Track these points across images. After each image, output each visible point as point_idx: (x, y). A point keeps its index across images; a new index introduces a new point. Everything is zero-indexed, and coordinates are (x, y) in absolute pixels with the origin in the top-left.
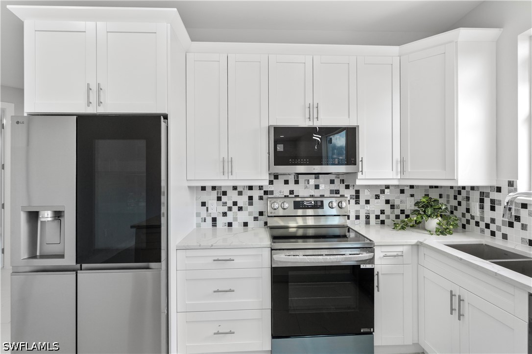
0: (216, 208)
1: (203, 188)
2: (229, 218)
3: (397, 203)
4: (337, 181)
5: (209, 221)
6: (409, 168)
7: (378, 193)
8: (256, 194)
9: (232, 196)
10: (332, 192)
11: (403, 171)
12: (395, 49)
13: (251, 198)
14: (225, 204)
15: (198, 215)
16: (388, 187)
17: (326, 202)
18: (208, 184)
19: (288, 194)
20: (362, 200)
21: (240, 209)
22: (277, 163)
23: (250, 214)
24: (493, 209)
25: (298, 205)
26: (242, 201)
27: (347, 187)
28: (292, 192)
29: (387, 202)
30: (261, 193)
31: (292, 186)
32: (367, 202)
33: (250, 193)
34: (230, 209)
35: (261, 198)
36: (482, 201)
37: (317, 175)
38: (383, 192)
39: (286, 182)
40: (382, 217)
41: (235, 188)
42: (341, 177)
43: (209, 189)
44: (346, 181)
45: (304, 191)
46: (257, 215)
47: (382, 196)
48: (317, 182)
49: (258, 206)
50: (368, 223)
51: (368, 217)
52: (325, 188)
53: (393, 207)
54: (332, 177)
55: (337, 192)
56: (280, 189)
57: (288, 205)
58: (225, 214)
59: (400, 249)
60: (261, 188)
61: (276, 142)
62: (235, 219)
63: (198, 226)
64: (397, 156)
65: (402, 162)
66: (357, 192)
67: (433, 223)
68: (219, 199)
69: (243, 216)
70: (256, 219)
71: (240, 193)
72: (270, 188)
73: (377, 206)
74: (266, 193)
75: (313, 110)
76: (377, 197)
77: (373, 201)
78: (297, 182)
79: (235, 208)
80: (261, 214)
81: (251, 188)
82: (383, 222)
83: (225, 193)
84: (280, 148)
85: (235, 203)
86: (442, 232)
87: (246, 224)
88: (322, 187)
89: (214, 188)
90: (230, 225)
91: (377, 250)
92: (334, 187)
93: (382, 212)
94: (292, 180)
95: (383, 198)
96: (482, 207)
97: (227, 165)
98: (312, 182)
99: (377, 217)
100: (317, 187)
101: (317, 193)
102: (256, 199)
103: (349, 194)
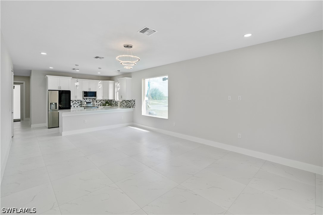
2: (74, 105)
6: (104, 97)
8: (79, 101)
13: (78, 102)
16: (102, 100)
20: (97, 102)
22: (84, 97)
25: (87, 103)
26: (77, 103)
31: (85, 100)
33: (78, 101)
36: (113, 102)
37: (90, 98)
39: (85, 99)
40: (101, 105)
44: (95, 99)
45: (88, 101)
52: (91, 100)
53: (102, 103)
57: (85, 103)
64: (102, 96)
65: (103, 96)
67: (107, 105)
73: (100, 103)
74: (81, 101)
75: (90, 89)
77: (99, 102)
78: (86, 99)
79: (75, 104)
80: (80, 105)
81: (78, 100)
84: (85, 94)
86: (108, 106)
87: (77, 106)
90: (74, 107)
92: (93, 100)
97: (76, 97)
98: (89, 99)
101: (90, 101)
102: (79, 102)
103: (95, 101)
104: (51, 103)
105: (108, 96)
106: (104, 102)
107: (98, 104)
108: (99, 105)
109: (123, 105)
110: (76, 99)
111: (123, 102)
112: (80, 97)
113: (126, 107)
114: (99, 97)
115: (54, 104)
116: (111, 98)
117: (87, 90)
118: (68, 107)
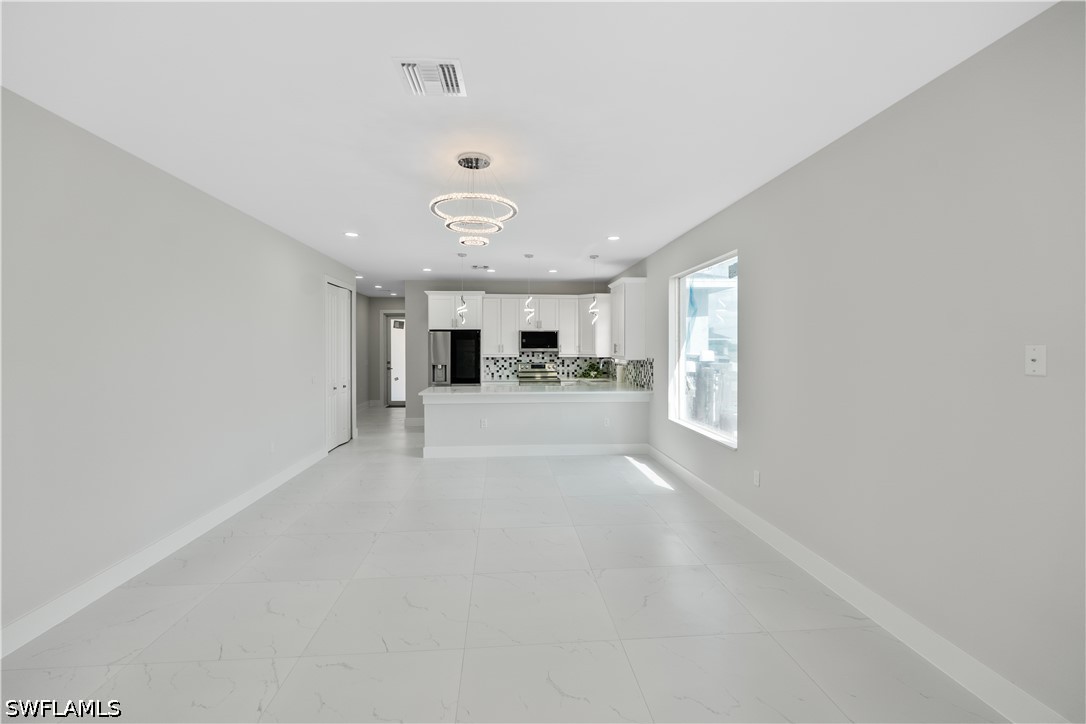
0: (493, 368)
1: (488, 359)
2: (500, 373)
3: (582, 367)
4: (553, 356)
5: (491, 374)
6: (582, 350)
7: (574, 362)
8: (513, 361)
9: (502, 362)
10: (550, 361)
11: (579, 351)
13: (510, 364)
14: (498, 366)
15: (487, 371)
16: (577, 358)
17: (547, 365)
18: (491, 356)
19: (529, 362)
20: (566, 365)
21: (505, 369)
22: (523, 347)
23: (510, 371)
25: (533, 367)
26: (506, 365)
27: (558, 359)
28: (531, 361)
29: (578, 366)
30: (516, 361)
31: (531, 358)
32: (568, 366)
33: (510, 361)
34: (500, 369)
35: (516, 364)
37: (543, 353)
38: (576, 361)
39: (528, 356)
40: (576, 373)
41: (503, 359)
42: (555, 354)
43: (491, 359)
45: (537, 360)
46: (514, 372)
48: (543, 356)
49: (514, 367)
50: (567, 376)
51: (568, 373)
52: (547, 359)
53: (580, 368)
54: (551, 354)
55: (553, 361)
56: (525, 359)
57: (529, 366)
58: (498, 371)
60: (515, 359)
61: (522, 338)
62: (503, 374)
63: (485, 377)
64: (577, 344)
65: (579, 347)
66: (563, 361)
67: (593, 373)
68: (495, 364)
69: (507, 372)
70: (513, 374)
71: (505, 361)
72: (520, 359)
73: (572, 368)
74: (518, 361)
75: (539, 324)
76: (573, 364)
77: (571, 365)
78: (533, 356)
79: (503, 369)
80: (516, 371)
81: (510, 358)
82: (574, 376)
83: (498, 361)
84: (524, 341)
85: (503, 366)
86: (596, 377)
87: (508, 376)
88: (545, 358)
89: (493, 359)
90: (500, 376)
92: (551, 359)
93: (576, 371)
94: (531, 354)
95: (576, 364)
97: (501, 348)
98: (541, 356)
99: (573, 373)
100: (543, 358)
101: (543, 361)
102: (513, 364)
103: (559, 362)
104: (434, 366)
105: (593, 347)
106: (585, 366)
107: (566, 369)
108: (571, 374)
109: (628, 376)
110: (506, 356)
111: (628, 367)
112: (512, 348)
113: (635, 384)
114: (567, 348)
115: (440, 367)
116: (602, 350)
118: (474, 376)
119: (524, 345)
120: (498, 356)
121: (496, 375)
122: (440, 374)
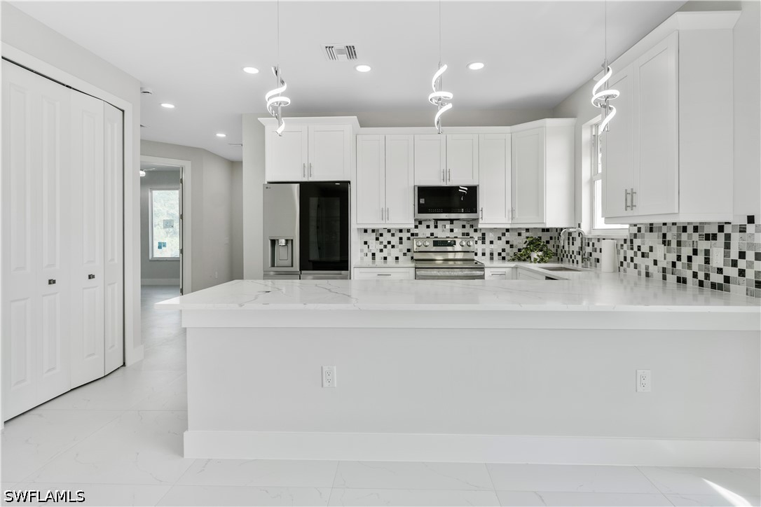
0: (375, 246)
1: (366, 231)
2: (385, 254)
3: (515, 244)
4: (468, 226)
5: (370, 255)
6: (518, 216)
7: (501, 235)
8: (405, 235)
9: (387, 237)
10: (463, 234)
11: (512, 218)
12: (507, 129)
13: (401, 239)
14: (381, 243)
15: (362, 251)
16: (508, 230)
17: (458, 241)
18: (370, 227)
19: (429, 235)
20: (487, 241)
21: (393, 247)
22: (420, 212)
23: (400, 251)
24: (573, 244)
25: (436, 244)
26: (395, 241)
27: (476, 231)
28: (432, 234)
29: (507, 242)
30: (409, 235)
31: (432, 229)
32: (492, 242)
33: (401, 235)
34: (385, 247)
35: (409, 239)
36: (569, 239)
37: (452, 221)
38: (504, 234)
39: (428, 227)
40: (503, 254)
41: (389, 231)
42: (471, 223)
43: (370, 231)
44: (473, 223)
45: (442, 233)
46: (406, 252)
47: (503, 238)
48: (452, 227)
49: (406, 245)
50: (492, 259)
51: (492, 254)
52: (458, 231)
53: (512, 246)
54: (464, 223)
55: (468, 234)
56: (423, 231)
57: (429, 243)
58: (381, 251)
59: (504, 270)
60: (408, 231)
61: (420, 197)
62: (389, 254)
63: (362, 259)
64: (509, 207)
65: (512, 211)
66: (484, 234)
67: (534, 255)
68: (377, 239)
69: (395, 252)
70: (405, 254)
71: (393, 235)
72: (416, 231)
73: (499, 246)
74: (412, 235)
75: (446, 174)
76: (499, 238)
77: (496, 241)
78: (436, 227)
79: (389, 246)
80: (409, 250)
81: (401, 231)
82: (504, 258)
83: (381, 235)
84: (422, 201)
85: (389, 243)
86: (542, 260)
87: (397, 258)
88: (455, 230)
89: (373, 231)
90: (385, 258)
91: (486, 269)
92: (465, 231)
93: (504, 250)
94: (432, 224)
95: (504, 239)
96: (569, 244)
97: (385, 213)
98: (448, 226)
99: (500, 254)
100: (452, 230)
101: (452, 234)
102: (405, 239)
103: (477, 236)
104: (273, 242)
106: (520, 242)
107: (488, 248)
108: (497, 256)
109: (638, 259)
110: (394, 226)
111: (637, 242)
112: (403, 213)
113: (672, 279)
114: (492, 213)
115: (283, 242)
116: (555, 217)
117: (433, 180)
118: (337, 258)
119: (422, 209)
120: (379, 226)
121: (379, 256)
122: (282, 254)
